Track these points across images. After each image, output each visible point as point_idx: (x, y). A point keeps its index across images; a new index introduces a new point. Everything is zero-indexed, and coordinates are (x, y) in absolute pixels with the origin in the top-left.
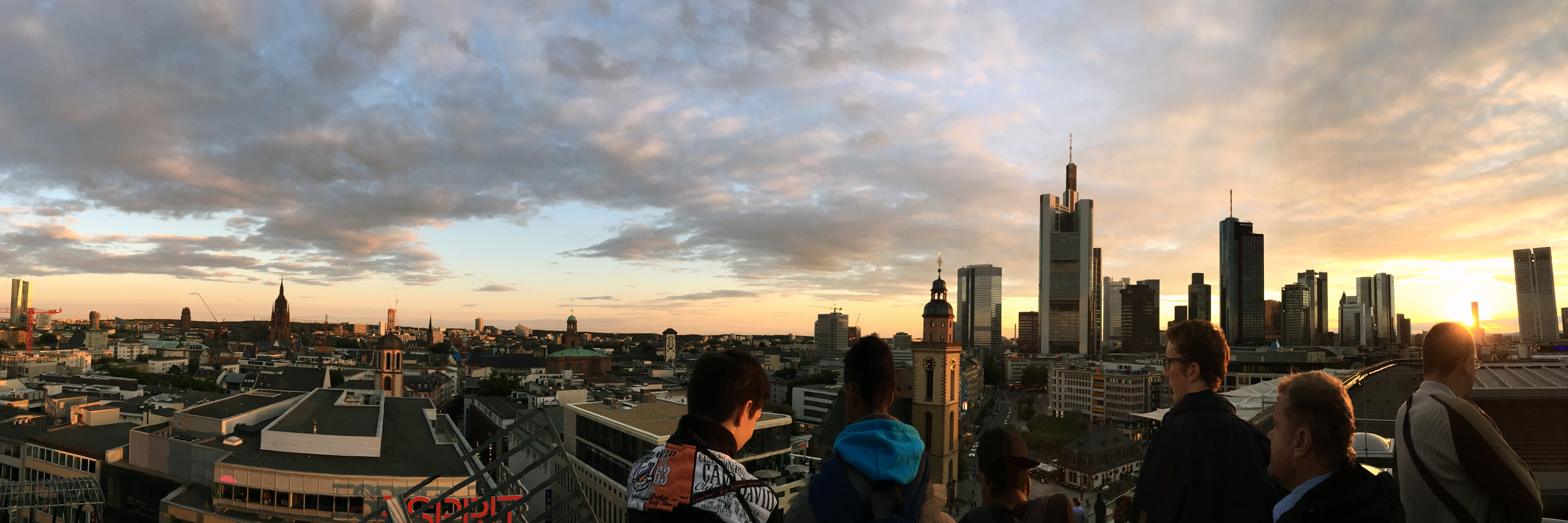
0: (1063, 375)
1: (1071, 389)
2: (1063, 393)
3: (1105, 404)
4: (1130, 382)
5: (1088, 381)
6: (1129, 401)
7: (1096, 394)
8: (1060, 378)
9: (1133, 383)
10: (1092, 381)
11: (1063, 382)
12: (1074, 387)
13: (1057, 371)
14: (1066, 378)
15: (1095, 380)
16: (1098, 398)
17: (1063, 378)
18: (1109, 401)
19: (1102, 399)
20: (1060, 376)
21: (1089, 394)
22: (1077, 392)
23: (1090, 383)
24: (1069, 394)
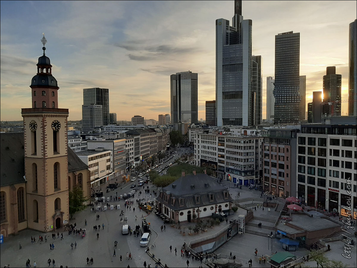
0: (200, 136)
1: (205, 146)
2: (201, 149)
3: (225, 157)
4: (242, 142)
5: (215, 141)
6: (242, 155)
7: (220, 150)
8: (199, 139)
9: (244, 142)
10: (217, 141)
11: (200, 142)
12: (207, 145)
13: (196, 134)
14: (202, 139)
15: (219, 141)
16: (221, 153)
17: (200, 139)
18: (228, 155)
19: (223, 153)
20: (199, 138)
21: (216, 150)
22: (208, 149)
23: (216, 142)
24: (204, 149)
